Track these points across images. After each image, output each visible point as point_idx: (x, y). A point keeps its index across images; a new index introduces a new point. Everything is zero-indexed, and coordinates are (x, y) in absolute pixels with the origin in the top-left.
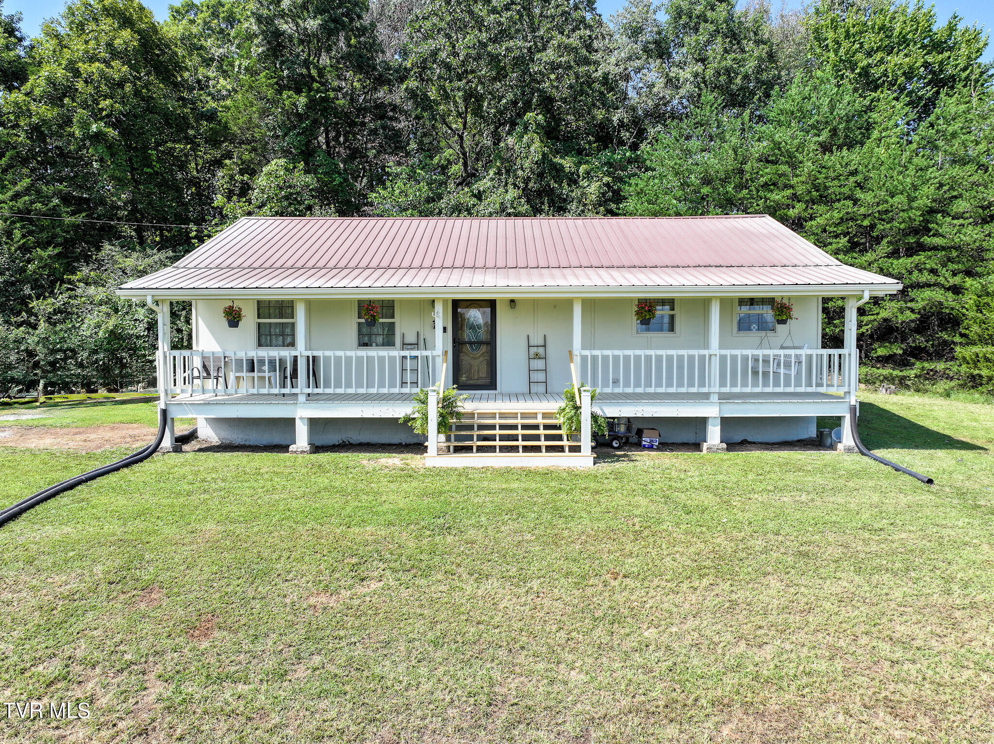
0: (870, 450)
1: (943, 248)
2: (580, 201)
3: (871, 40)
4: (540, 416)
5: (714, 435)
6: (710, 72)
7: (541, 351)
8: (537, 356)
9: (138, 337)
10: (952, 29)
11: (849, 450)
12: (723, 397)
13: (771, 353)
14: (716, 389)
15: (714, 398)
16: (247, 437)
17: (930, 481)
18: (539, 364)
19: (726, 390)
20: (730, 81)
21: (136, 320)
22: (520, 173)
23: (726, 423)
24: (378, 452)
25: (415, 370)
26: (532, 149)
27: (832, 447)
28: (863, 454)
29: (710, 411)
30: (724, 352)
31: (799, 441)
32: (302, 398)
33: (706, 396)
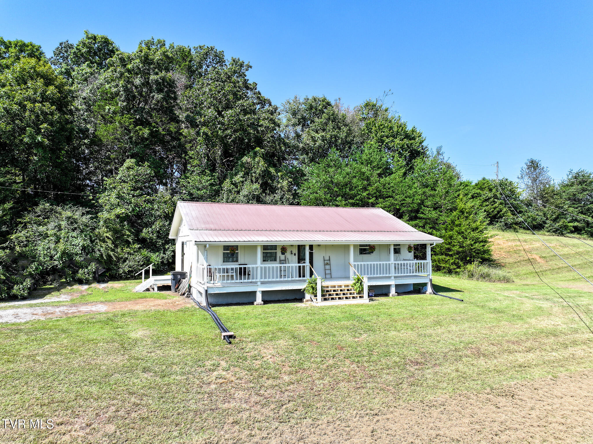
0: (437, 292)
1: (424, 218)
2: (281, 189)
3: (386, 132)
4: (343, 287)
5: (393, 290)
6: (328, 136)
7: (328, 262)
8: (327, 264)
9: (77, 254)
10: (413, 131)
11: (430, 293)
12: (395, 277)
13: (400, 262)
14: (394, 275)
15: (393, 278)
16: (217, 301)
17: (462, 301)
18: (327, 267)
19: (397, 275)
20: (336, 141)
21: (73, 245)
22: (254, 174)
23: (397, 286)
24: (295, 302)
25: (285, 271)
26: (260, 164)
27: (424, 293)
28: (436, 294)
29: (392, 282)
30: (395, 262)
31: (409, 292)
32: (259, 283)
33: (389, 277)
